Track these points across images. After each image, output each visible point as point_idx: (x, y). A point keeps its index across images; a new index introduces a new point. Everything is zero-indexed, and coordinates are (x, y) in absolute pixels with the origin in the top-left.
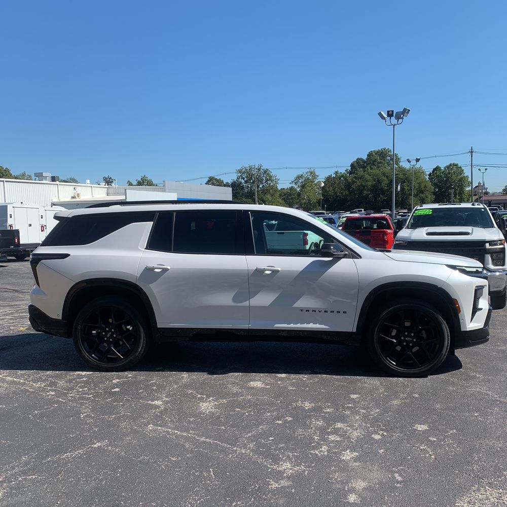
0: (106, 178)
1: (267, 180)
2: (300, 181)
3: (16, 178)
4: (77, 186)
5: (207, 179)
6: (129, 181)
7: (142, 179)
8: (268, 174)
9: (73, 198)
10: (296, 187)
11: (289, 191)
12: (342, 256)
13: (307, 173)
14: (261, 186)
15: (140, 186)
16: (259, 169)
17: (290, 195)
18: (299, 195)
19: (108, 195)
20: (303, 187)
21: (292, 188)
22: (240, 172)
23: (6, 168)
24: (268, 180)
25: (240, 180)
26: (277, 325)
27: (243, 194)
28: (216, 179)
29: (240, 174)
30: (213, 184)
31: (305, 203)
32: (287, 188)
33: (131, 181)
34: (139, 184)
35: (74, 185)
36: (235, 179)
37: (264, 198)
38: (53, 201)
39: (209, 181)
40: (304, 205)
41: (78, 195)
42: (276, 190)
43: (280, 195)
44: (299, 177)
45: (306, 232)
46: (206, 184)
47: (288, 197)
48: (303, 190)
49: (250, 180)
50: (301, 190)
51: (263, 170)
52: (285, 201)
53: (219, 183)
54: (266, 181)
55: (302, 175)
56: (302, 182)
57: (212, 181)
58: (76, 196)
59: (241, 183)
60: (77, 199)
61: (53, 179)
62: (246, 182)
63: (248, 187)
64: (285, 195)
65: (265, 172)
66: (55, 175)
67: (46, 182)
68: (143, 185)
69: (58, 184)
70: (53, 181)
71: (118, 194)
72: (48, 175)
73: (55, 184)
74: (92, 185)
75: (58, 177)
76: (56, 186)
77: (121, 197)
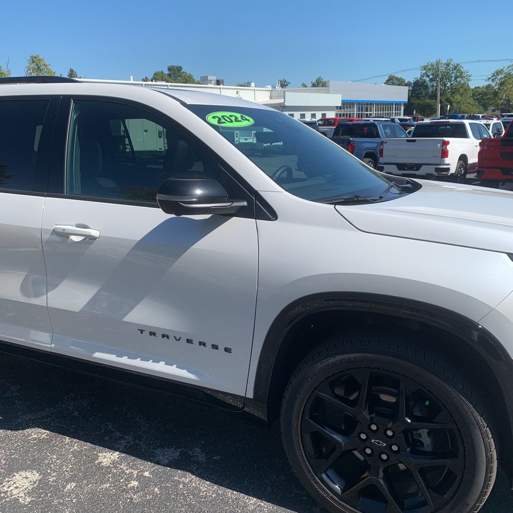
1: (456, 77)
2: (499, 77)
3: (198, 84)
5: (387, 78)
6: (303, 84)
7: (317, 81)
8: (459, 70)
10: (494, 84)
11: (485, 90)
12: (234, 212)
13: (508, 67)
14: (448, 85)
15: (315, 88)
16: (448, 65)
17: (486, 94)
18: (496, 94)
19: (271, 99)
20: (502, 84)
21: (488, 87)
22: (425, 69)
23: (190, 74)
24: (458, 77)
25: (424, 78)
27: (426, 94)
28: (397, 78)
29: (424, 72)
30: (393, 84)
31: (502, 104)
32: (483, 87)
33: (305, 84)
34: (314, 85)
35: (236, 89)
36: (418, 77)
37: (452, 98)
39: (388, 80)
40: (501, 106)
42: (467, 89)
43: (473, 95)
44: (498, 73)
45: (446, 139)
46: (385, 83)
47: (482, 97)
48: (502, 88)
49: (436, 78)
50: (499, 89)
51: (453, 65)
52: (479, 102)
53: (400, 82)
54: (456, 79)
55: (502, 70)
56: (501, 78)
57: (392, 81)
59: (425, 82)
61: (218, 83)
62: (431, 80)
63: (433, 86)
64: (480, 94)
65: (455, 68)
66: (220, 79)
67: (209, 85)
68: (317, 87)
69: (220, 88)
70: (217, 85)
71: (278, 97)
72: (213, 78)
73: (218, 88)
74: (256, 88)
75: (223, 81)
76: (219, 90)
77: (281, 101)
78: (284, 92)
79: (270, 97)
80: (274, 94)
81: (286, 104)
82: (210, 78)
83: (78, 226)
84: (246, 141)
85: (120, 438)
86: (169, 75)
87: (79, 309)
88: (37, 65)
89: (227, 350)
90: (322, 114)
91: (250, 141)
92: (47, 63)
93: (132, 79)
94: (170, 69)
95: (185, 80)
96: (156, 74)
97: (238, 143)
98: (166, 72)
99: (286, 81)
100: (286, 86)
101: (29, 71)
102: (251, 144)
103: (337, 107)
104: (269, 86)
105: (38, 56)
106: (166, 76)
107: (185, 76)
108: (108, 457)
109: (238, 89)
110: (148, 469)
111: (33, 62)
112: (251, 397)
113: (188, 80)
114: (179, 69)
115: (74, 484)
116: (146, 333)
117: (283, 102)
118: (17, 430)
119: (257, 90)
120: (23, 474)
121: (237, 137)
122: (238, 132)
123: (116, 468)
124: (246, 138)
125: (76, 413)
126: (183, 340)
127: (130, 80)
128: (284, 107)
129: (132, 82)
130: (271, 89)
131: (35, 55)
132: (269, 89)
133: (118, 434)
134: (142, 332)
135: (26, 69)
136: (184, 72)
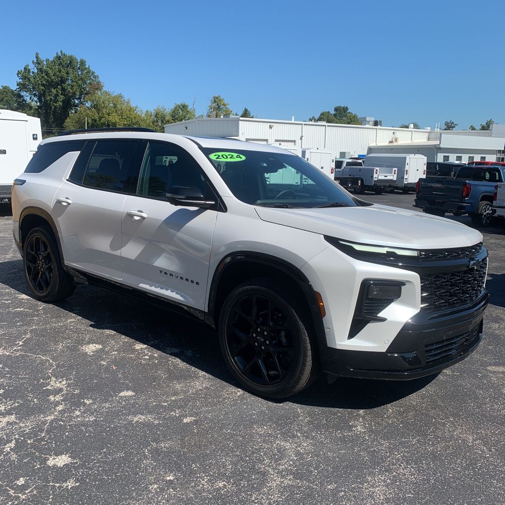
0: (448, 123)
4: (396, 130)
6: (471, 126)
7: (487, 123)
9: (391, 142)
12: (208, 207)
15: (484, 131)
19: (428, 140)
23: (355, 114)
26: (142, 285)
33: (474, 126)
34: (483, 128)
35: (393, 130)
38: (370, 145)
41: (396, 140)
58: (394, 140)
60: (395, 144)
61: (376, 123)
66: (379, 120)
67: (367, 126)
68: (487, 130)
69: (377, 129)
70: (375, 125)
71: (436, 139)
72: (372, 119)
73: (374, 129)
74: (414, 130)
75: (381, 122)
76: (375, 130)
77: (437, 142)
78: (441, 134)
79: (428, 138)
80: (432, 135)
81: (442, 146)
82: (368, 119)
83: (139, 211)
84: (386, 178)
85: (152, 340)
86: (335, 115)
87: (135, 258)
88: (217, 104)
89: (197, 283)
90: (470, 157)
91: (390, 177)
92: (226, 103)
93: (293, 119)
94: (336, 110)
95: (350, 121)
96: (322, 114)
97: (376, 179)
98: (333, 112)
99: (453, 123)
100: (453, 127)
101: (211, 110)
102: (391, 181)
103: (499, 151)
104: (429, 128)
105: (219, 96)
106: (332, 116)
107: (350, 116)
108: (139, 346)
109: (395, 130)
110: (157, 354)
111: (215, 102)
112: (207, 311)
113: (353, 120)
114: (345, 109)
115: (116, 352)
116: (163, 273)
117: (439, 143)
118: (100, 329)
119: (414, 131)
120: (94, 345)
121: (376, 173)
122: (378, 169)
123: (141, 350)
124: (386, 175)
125: (135, 328)
126: (179, 278)
127: (292, 120)
128: (439, 148)
129: (293, 121)
130: (429, 131)
131: (217, 96)
132: (428, 131)
133: (152, 339)
134: (161, 272)
135: (209, 108)
136: (349, 113)
